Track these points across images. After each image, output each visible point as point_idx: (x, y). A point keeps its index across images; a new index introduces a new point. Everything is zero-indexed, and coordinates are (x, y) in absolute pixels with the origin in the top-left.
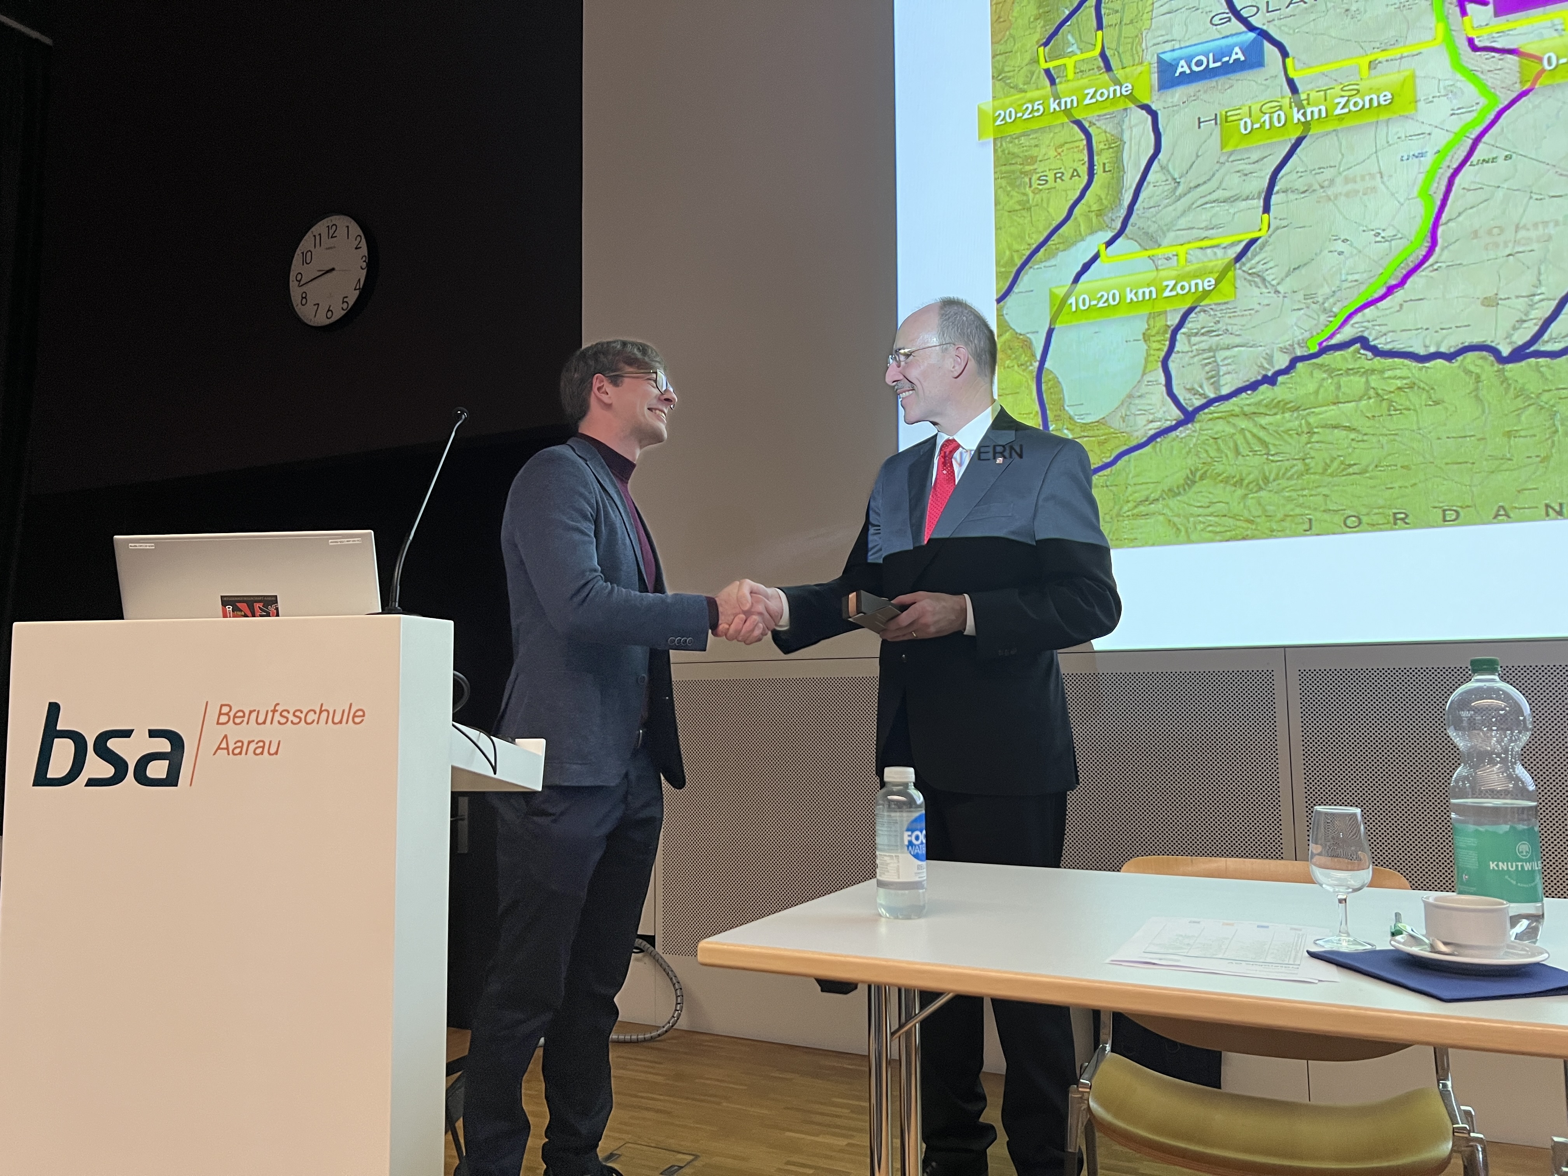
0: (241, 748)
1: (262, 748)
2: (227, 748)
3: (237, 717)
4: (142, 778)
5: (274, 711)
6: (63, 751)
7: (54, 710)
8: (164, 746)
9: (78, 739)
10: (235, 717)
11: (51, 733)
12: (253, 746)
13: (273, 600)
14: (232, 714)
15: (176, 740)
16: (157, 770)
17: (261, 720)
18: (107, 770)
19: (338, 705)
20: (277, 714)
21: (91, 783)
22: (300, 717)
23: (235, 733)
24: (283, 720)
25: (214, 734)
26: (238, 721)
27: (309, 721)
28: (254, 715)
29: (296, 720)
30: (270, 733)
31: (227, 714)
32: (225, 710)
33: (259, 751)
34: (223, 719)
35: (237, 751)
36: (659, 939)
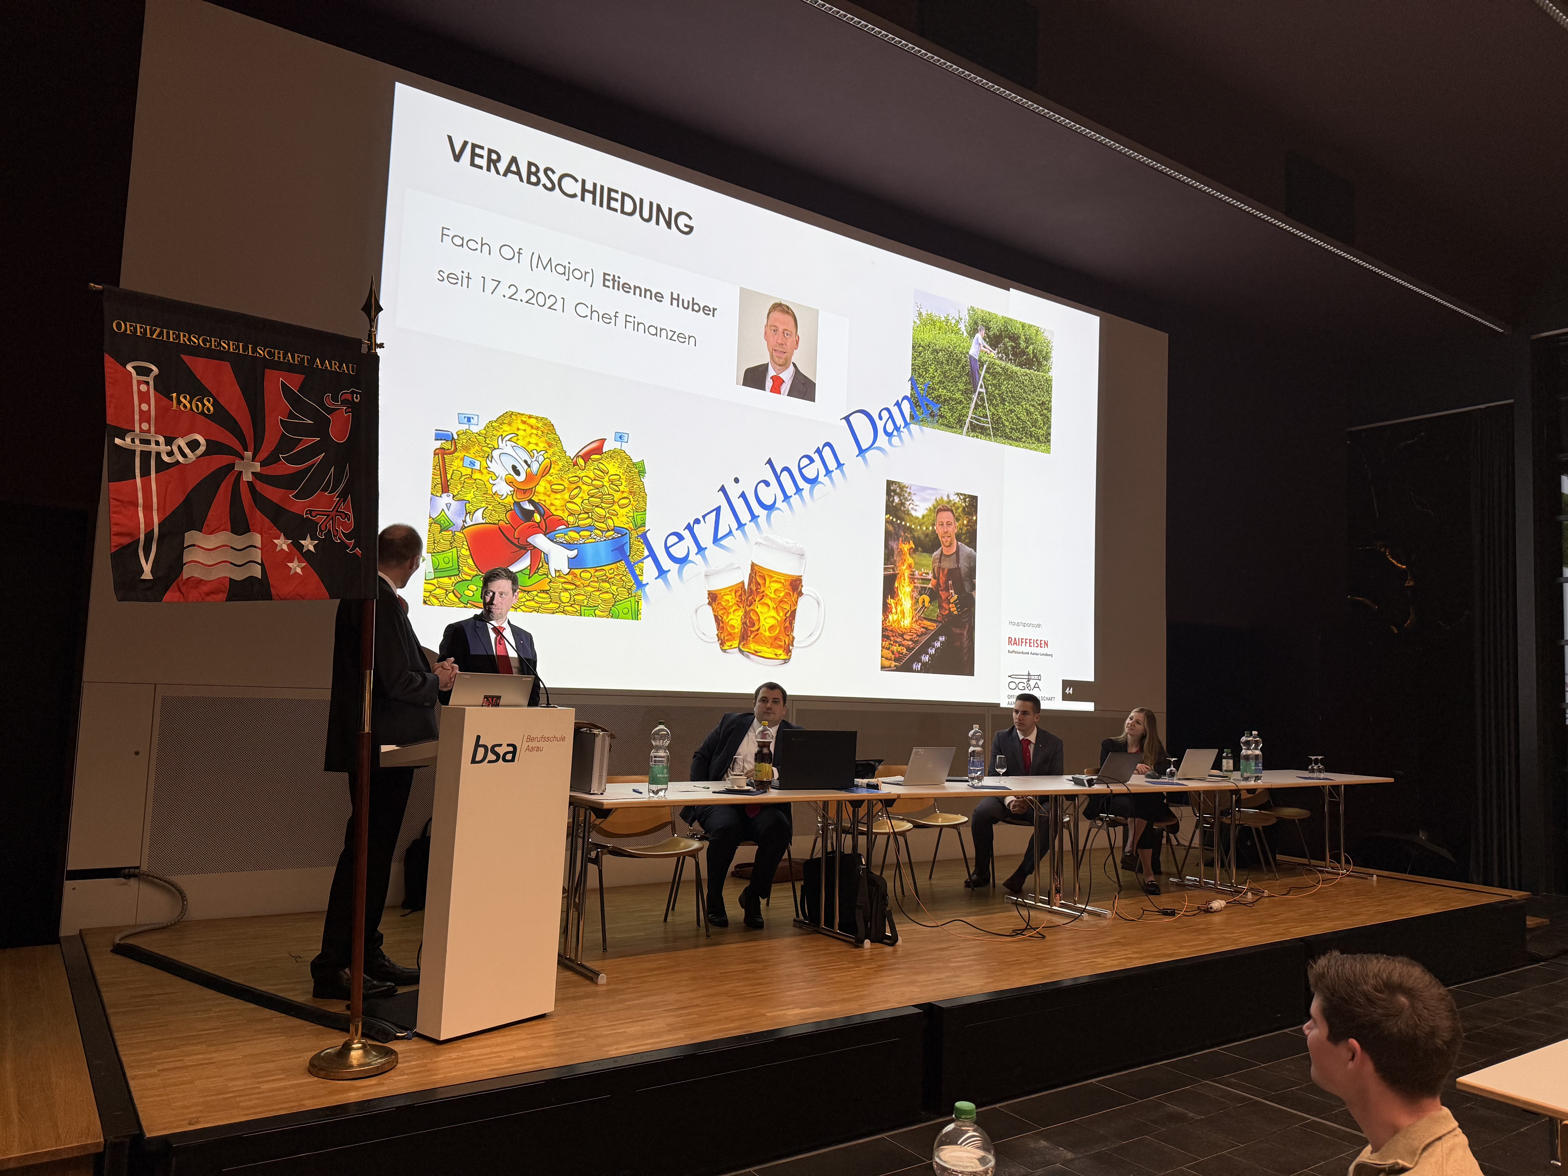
0: (532, 749)
1: (538, 749)
4: (505, 760)
5: (542, 738)
6: (481, 752)
7: (478, 737)
8: (511, 749)
9: (485, 747)
11: (477, 745)
12: (535, 749)
13: (499, 698)
15: (515, 748)
16: (509, 757)
17: (538, 741)
18: (495, 758)
19: (558, 736)
21: (489, 762)
22: (548, 739)
23: (531, 744)
24: (544, 741)
25: (525, 745)
26: (532, 740)
27: (551, 741)
28: (536, 738)
30: (541, 744)
32: (529, 737)
34: (528, 740)
36: (144, 868)
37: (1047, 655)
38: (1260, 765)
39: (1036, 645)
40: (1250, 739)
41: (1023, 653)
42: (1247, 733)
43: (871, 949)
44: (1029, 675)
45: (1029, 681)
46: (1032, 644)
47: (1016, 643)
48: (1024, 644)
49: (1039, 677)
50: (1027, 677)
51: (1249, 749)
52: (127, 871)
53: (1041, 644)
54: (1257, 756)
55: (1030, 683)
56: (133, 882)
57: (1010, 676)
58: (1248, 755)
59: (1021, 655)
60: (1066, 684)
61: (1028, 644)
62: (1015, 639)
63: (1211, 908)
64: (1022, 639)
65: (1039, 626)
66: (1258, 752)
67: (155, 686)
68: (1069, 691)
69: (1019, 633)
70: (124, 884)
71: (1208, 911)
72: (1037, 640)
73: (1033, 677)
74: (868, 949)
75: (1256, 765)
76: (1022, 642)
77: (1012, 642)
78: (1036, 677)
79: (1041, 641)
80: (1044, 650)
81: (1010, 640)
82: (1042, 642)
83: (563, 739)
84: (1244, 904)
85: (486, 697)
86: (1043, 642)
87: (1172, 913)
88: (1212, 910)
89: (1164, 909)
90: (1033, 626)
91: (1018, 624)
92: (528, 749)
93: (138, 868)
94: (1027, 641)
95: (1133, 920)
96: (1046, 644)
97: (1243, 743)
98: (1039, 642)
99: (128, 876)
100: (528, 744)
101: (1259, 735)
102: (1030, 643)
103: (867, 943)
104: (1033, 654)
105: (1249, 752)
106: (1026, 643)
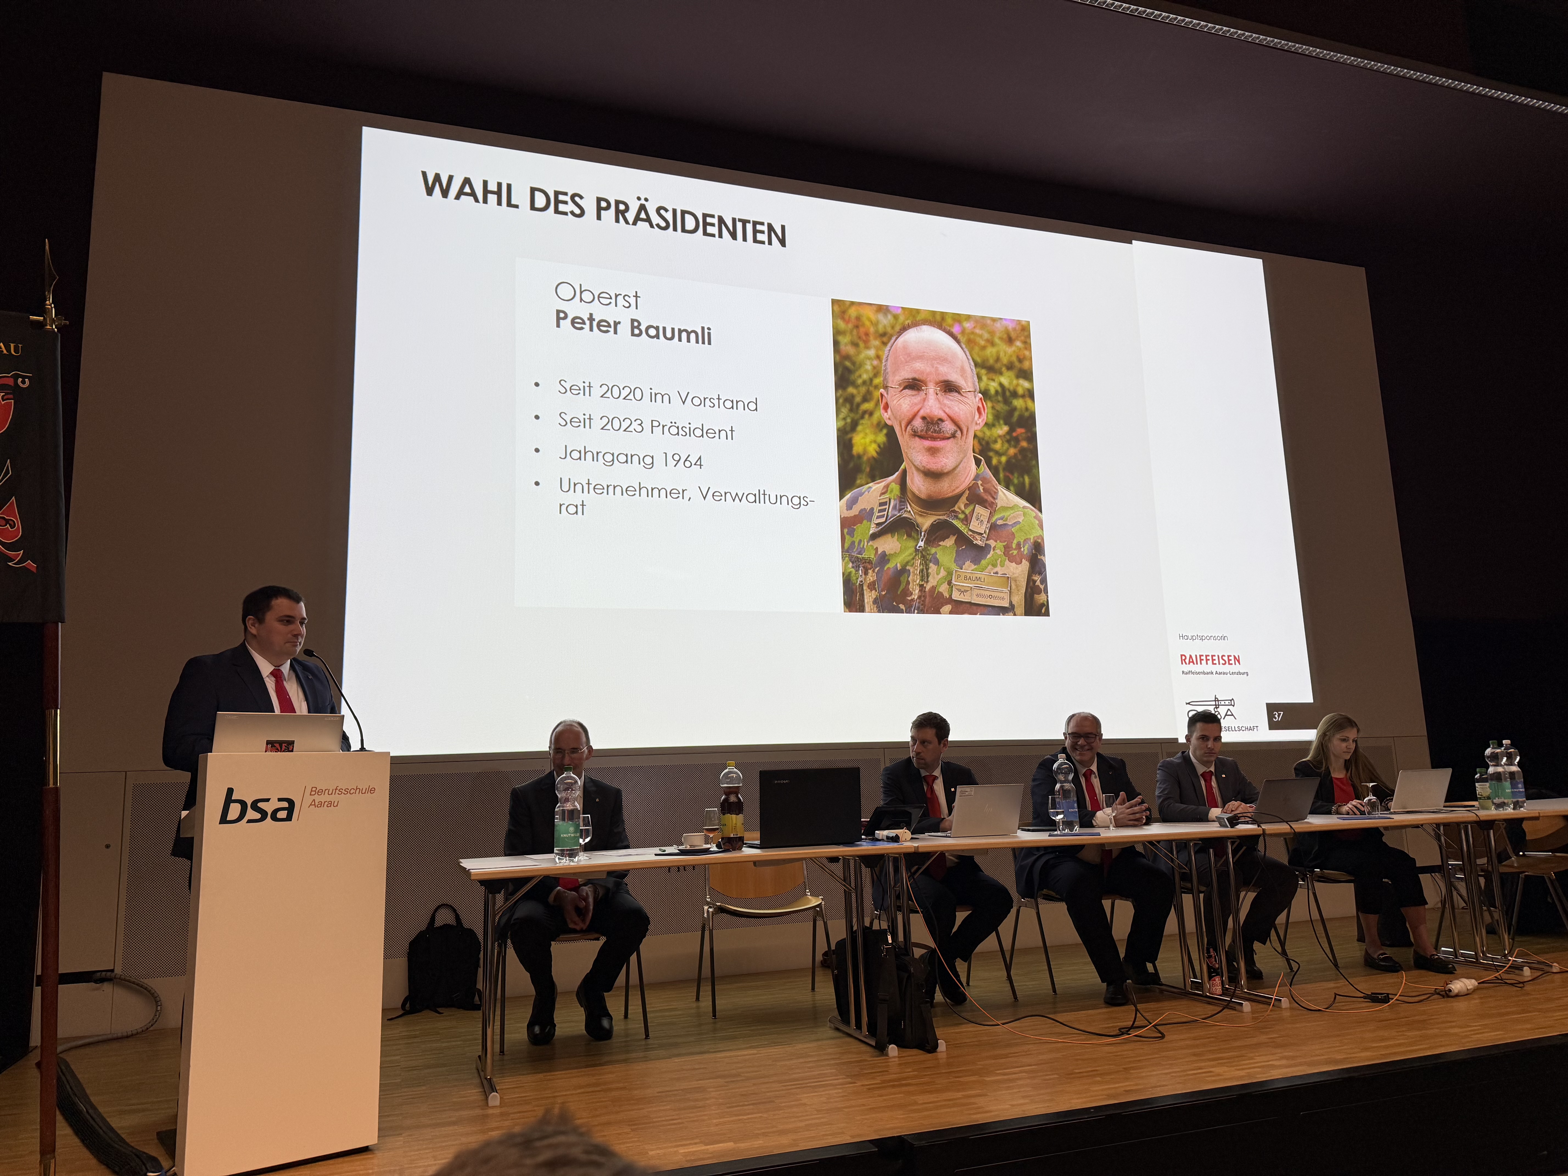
0: (321, 804)
1: (330, 804)
2: (315, 805)
3: (320, 792)
4: (274, 818)
5: (336, 789)
6: (235, 809)
7: (230, 791)
8: (285, 804)
9: (243, 804)
10: (318, 792)
11: (229, 801)
12: (326, 803)
13: (292, 743)
14: (317, 791)
15: (291, 803)
16: (282, 814)
17: (330, 793)
18: (258, 816)
19: (364, 786)
20: (337, 791)
21: (249, 821)
22: (347, 791)
23: (318, 799)
24: (340, 793)
25: (308, 799)
26: (319, 793)
27: (351, 792)
28: (327, 791)
29: (346, 793)
30: (334, 798)
31: (315, 791)
32: (314, 789)
33: (329, 805)
34: (313, 793)
35: (319, 806)
36: (118, 971)
37: (1239, 673)
38: (1520, 786)
39: (1222, 662)
40: (1498, 750)
41: (1204, 673)
42: (1493, 744)
43: (899, 1057)
44: (1216, 700)
45: (1217, 708)
46: (1216, 662)
47: (1193, 662)
48: (1204, 662)
49: (1232, 703)
50: (1214, 703)
51: (1497, 765)
52: (99, 974)
53: (1229, 660)
54: (1512, 775)
55: (1218, 710)
56: (107, 987)
57: (1189, 703)
58: (1499, 773)
59: (1202, 675)
60: (1272, 708)
61: (1210, 662)
62: (1191, 656)
63: (1450, 991)
64: (1200, 656)
65: (1224, 638)
66: (1515, 769)
67: (126, 774)
68: (1278, 717)
69: (1194, 649)
70: (97, 989)
71: (1447, 994)
72: (1223, 656)
73: (1223, 703)
74: (894, 1057)
75: (1514, 786)
76: (1201, 660)
77: (1187, 661)
78: (1227, 703)
79: (1229, 656)
80: (1235, 668)
81: (1183, 658)
82: (1230, 658)
83: (372, 790)
84: (1512, 984)
85: (268, 742)
86: (1232, 658)
87: (1386, 999)
88: (1452, 994)
89: (1372, 993)
90: (1215, 638)
91: (1192, 638)
92: (313, 804)
93: (112, 971)
94: (1208, 658)
95: (1319, 1010)
96: (1237, 660)
97: (1488, 757)
98: (1226, 658)
99: (102, 980)
100: (313, 797)
101: (1513, 745)
102: (1213, 660)
103: (893, 1050)
104: (1220, 673)
105: (1500, 769)
106: (1207, 660)
